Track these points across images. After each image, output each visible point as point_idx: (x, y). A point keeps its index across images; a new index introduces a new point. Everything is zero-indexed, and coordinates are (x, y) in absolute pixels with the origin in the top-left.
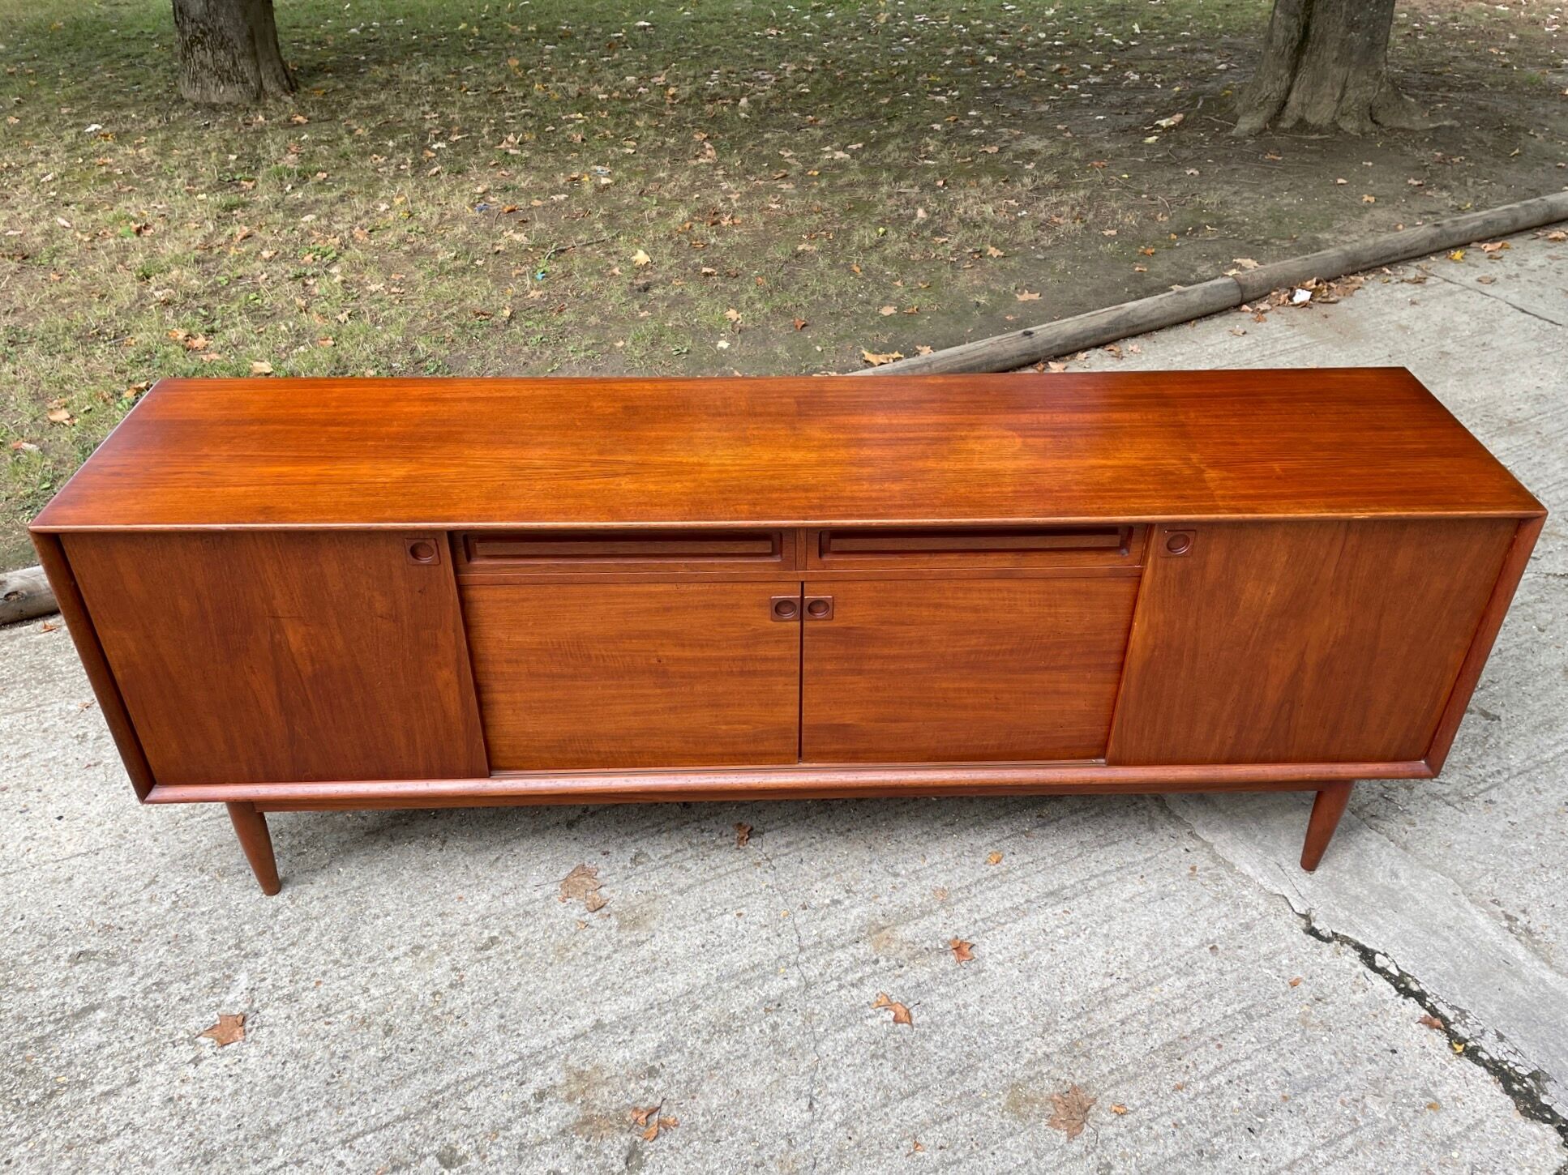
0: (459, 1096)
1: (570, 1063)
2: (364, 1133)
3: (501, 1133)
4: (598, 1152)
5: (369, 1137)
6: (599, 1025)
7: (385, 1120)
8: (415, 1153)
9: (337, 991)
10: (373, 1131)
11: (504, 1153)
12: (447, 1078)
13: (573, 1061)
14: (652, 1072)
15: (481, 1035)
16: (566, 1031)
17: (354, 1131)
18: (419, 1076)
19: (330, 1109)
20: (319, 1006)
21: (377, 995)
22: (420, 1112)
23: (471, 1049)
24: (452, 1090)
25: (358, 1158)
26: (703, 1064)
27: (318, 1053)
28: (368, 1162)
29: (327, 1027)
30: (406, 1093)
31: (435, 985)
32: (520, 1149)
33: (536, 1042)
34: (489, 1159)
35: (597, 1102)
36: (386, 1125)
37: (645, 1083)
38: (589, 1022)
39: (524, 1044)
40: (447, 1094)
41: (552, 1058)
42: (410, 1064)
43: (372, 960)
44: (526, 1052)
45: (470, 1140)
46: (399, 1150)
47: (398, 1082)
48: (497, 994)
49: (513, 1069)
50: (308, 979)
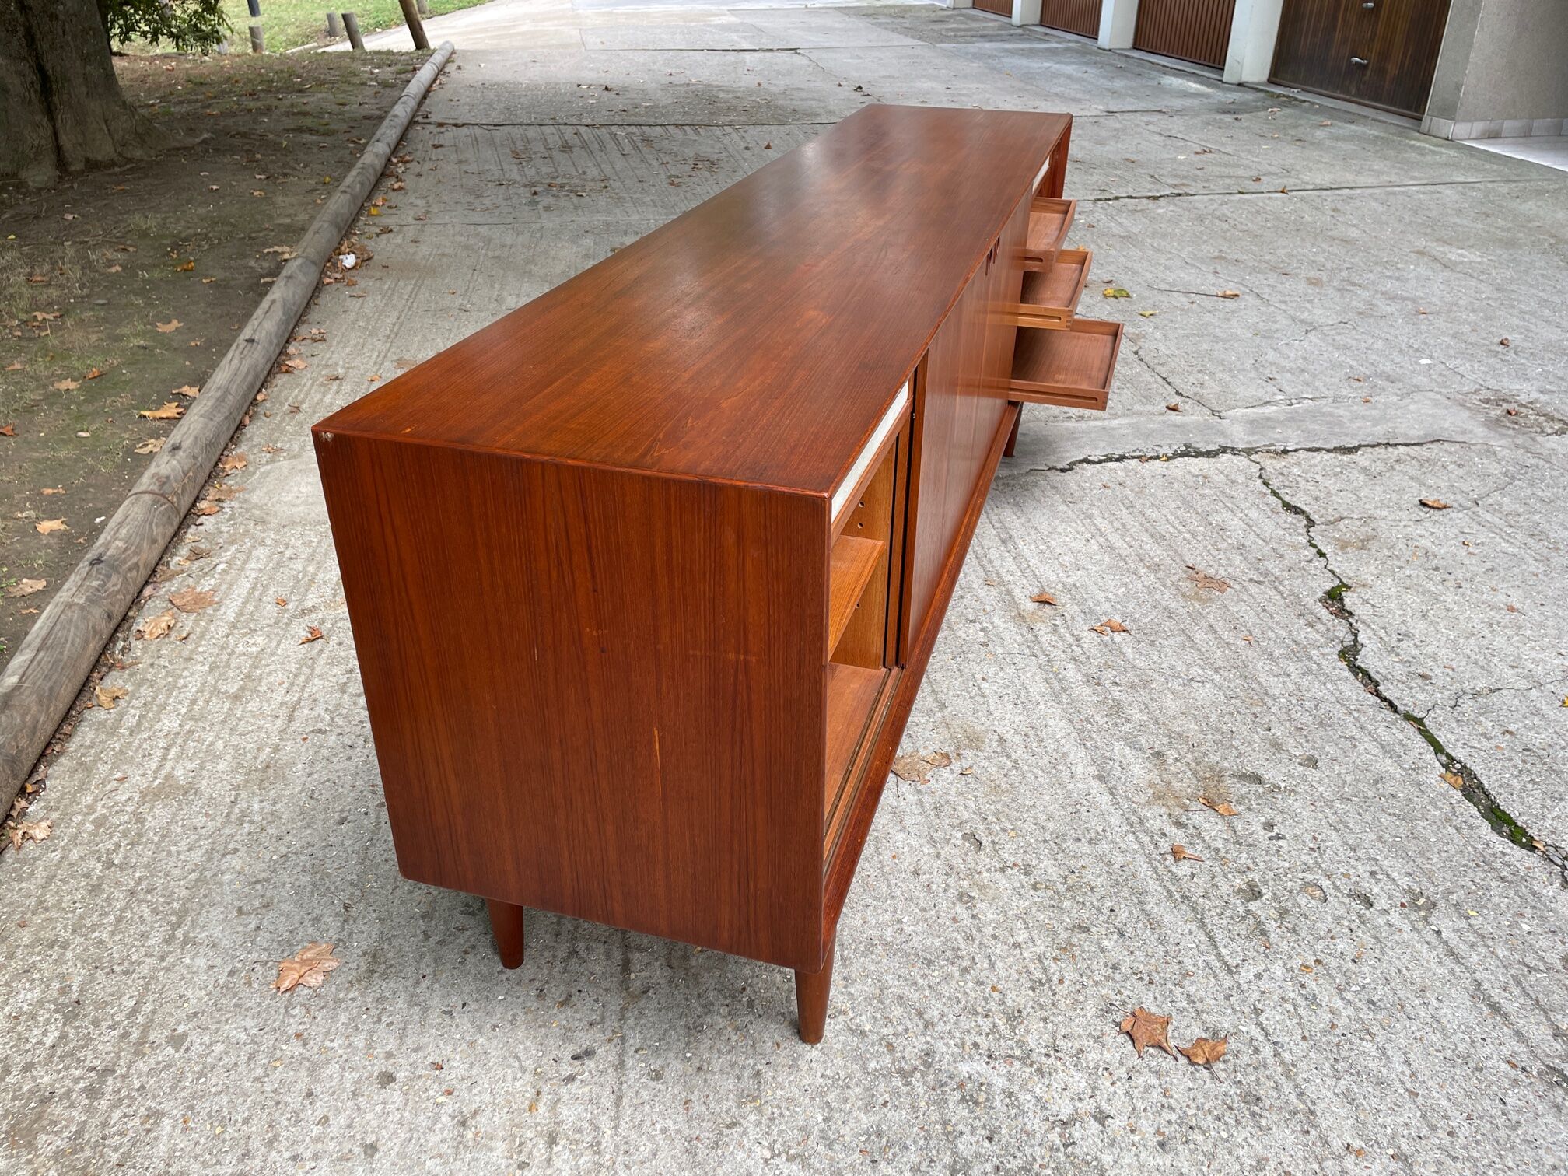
0: (1176, 880)
1: (1143, 802)
2: (1219, 955)
3: (1222, 854)
4: (1243, 797)
5: (1223, 951)
6: (1101, 778)
7: (1203, 937)
8: (1243, 918)
9: (1012, 971)
10: (1216, 947)
11: (1244, 855)
12: (1152, 885)
13: (1143, 799)
14: (1159, 755)
15: (1100, 858)
16: (1106, 798)
17: (1215, 964)
18: (1148, 908)
19: (1186, 983)
20: (1033, 989)
21: (1026, 935)
22: (1194, 909)
23: (1117, 866)
24: (1168, 884)
25: (1251, 961)
26: (1151, 726)
27: (1104, 992)
28: (1255, 954)
29: (1067, 983)
30: (1168, 918)
31: (1023, 887)
32: (1240, 844)
33: (1115, 820)
34: (1251, 866)
35: (1189, 790)
36: (1210, 937)
37: (1170, 761)
38: (1096, 784)
39: (1117, 829)
40: (1173, 889)
41: (1135, 812)
42: (1131, 913)
43: (970, 938)
44: (1126, 828)
45: (1230, 876)
46: (1241, 929)
47: (1153, 924)
48: (1045, 841)
49: (1146, 839)
50: (985, 999)
